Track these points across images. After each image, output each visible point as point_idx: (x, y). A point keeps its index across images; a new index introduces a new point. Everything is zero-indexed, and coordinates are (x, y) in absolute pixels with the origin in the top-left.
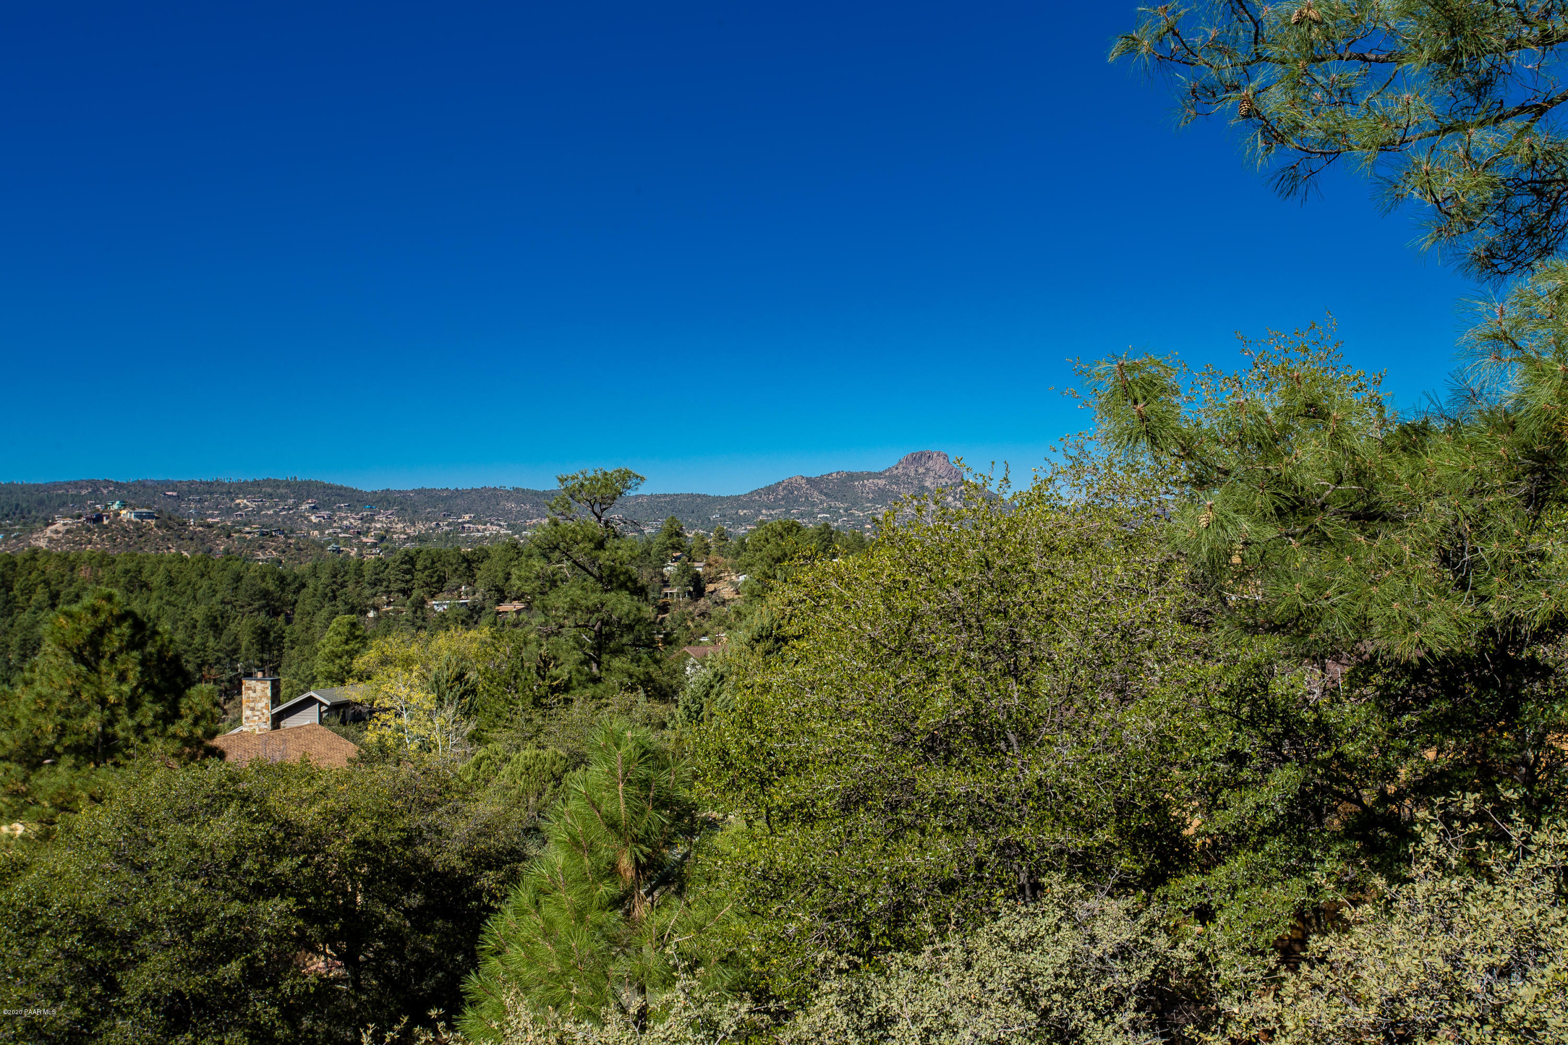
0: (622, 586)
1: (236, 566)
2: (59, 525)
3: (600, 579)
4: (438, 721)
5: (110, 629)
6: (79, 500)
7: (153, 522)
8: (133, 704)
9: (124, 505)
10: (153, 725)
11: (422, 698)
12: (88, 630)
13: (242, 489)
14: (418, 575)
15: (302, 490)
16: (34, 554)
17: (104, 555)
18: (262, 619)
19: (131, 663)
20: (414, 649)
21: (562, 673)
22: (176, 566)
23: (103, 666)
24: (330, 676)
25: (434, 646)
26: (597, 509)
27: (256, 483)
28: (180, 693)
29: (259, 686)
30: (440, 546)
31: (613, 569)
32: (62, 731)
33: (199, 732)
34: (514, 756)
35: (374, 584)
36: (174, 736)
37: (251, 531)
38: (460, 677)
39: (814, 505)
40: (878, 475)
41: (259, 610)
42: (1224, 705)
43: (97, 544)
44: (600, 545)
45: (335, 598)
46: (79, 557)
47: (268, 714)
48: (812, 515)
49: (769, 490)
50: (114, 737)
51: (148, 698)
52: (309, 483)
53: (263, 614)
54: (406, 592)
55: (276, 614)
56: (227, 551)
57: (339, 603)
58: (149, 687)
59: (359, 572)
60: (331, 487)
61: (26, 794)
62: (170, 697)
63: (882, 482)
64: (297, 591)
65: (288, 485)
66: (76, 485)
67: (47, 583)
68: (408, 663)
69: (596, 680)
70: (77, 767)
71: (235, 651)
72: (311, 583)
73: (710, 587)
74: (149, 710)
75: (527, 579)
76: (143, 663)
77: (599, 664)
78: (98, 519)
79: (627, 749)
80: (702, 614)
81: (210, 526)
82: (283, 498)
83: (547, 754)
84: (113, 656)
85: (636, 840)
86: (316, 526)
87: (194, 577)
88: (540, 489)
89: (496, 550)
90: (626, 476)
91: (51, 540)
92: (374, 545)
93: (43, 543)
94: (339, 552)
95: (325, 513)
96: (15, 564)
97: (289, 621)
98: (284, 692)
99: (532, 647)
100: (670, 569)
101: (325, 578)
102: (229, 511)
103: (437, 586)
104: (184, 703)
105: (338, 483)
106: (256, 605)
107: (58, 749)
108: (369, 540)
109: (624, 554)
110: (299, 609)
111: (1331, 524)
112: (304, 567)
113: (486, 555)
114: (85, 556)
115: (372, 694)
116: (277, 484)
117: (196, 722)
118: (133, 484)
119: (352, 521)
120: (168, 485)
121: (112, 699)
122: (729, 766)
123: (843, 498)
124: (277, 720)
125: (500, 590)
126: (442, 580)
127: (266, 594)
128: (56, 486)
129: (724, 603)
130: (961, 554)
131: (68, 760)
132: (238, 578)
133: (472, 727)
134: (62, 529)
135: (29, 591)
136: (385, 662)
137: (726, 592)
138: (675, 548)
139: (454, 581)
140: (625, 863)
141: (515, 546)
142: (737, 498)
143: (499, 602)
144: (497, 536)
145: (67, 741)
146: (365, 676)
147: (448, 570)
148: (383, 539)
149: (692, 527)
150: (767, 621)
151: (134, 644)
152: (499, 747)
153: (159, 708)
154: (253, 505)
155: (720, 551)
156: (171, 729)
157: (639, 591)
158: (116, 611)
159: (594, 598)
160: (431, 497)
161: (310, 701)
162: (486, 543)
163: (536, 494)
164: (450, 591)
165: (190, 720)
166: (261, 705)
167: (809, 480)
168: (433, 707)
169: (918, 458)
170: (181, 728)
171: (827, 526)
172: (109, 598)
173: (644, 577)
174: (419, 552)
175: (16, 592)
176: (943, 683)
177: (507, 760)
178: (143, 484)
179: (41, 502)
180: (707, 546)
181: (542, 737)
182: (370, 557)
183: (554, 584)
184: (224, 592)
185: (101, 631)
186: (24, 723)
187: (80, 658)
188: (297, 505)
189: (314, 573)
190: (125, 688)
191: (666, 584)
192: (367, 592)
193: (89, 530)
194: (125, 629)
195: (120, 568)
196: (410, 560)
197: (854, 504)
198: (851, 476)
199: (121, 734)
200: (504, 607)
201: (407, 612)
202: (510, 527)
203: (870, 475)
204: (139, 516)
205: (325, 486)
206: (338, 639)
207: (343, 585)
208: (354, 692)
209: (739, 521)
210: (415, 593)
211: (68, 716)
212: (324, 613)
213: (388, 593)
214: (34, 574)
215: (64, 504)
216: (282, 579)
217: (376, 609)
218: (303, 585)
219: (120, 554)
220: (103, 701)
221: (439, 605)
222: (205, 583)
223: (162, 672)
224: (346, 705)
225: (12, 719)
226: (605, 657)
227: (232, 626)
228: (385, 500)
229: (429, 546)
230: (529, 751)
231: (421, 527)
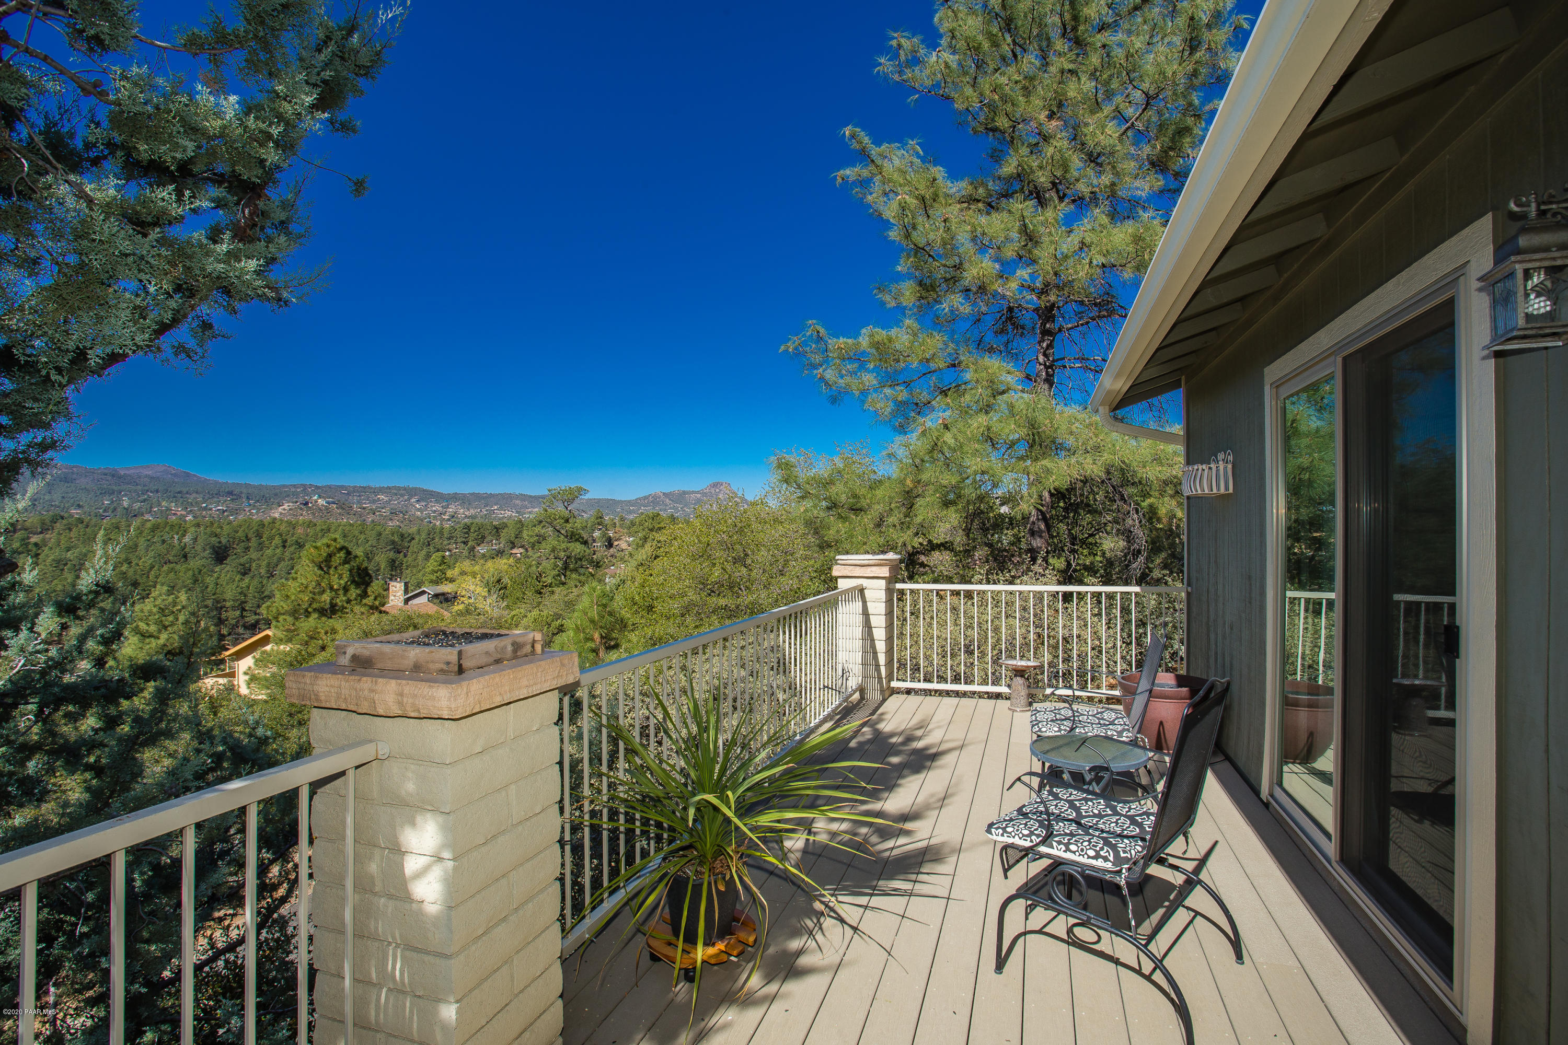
0: (577, 540)
1: (378, 528)
2: (286, 506)
3: (566, 537)
4: (489, 601)
5: (335, 554)
6: (296, 494)
7: (335, 506)
8: (346, 590)
9: (320, 497)
10: (356, 599)
11: (481, 590)
12: (325, 554)
13: (381, 490)
14: (471, 534)
15: (412, 492)
16: (274, 520)
17: (311, 521)
18: (392, 554)
19: (345, 570)
20: (477, 568)
21: (549, 580)
22: (347, 528)
23: (332, 571)
24: (432, 582)
25: (486, 567)
26: (566, 504)
27: (389, 488)
28: (368, 584)
29: (398, 585)
30: (482, 520)
31: (572, 532)
32: (313, 600)
33: (377, 603)
34: (529, 615)
35: (449, 539)
36: (365, 604)
37: (385, 512)
38: (499, 581)
39: (666, 505)
40: (698, 492)
41: (390, 550)
42: (815, 575)
43: (305, 516)
44: (567, 521)
45: (429, 545)
46: (297, 522)
47: (402, 598)
48: (665, 510)
49: (646, 498)
50: (336, 605)
51: (353, 586)
52: (416, 489)
53: (392, 553)
54: (465, 543)
55: (399, 553)
56: (373, 521)
57: (431, 547)
58: (353, 582)
59: (441, 533)
60: (426, 491)
61: (294, 631)
62: (363, 587)
63: (699, 496)
64: (410, 541)
65: (405, 489)
66: (294, 486)
67: (281, 535)
68: (474, 575)
69: (564, 584)
70: (319, 618)
71: (378, 570)
72: (417, 538)
73: (616, 543)
74: (354, 592)
75: (532, 536)
76: (350, 571)
77: (565, 576)
78: (306, 504)
79: (598, 592)
80: (612, 556)
81: (364, 508)
82: (402, 495)
83: (545, 613)
84: (336, 568)
85: (601, 627)
86: (419, 510)
87: (357, 533)
88: (533, 494)
89: (510, 523)
90: (581, 491)
91: (281, 514)
92: (449, 520)
93: (277, 515)
94: (431, 522)
95: (424, 504)
96: (264, 525)
97: (405, 556)
98: (411, 588)
99: (534, 568)
100: (597, 534)
101: (424, 536)
102: (374, 502)
103: (481, 540)
104: (369, 590)
105: (431, 489)
106: (389, 548)
107: (310, 610)
108: (446, 517)
109: (578, 525)
110: (411, 550)
111: (844, 512)
112: (414, 530)
113: (505, 526)
114: (301, 522)
115: (455, 590)
116: (399, 488)
117: (375, 599)
118: (325, 487)
119: (438, 507)
120: (342, 487)
121: (335, 587)
122: (635, 604)
123: (680, 503)
124: (407, 601)
125: (513, 543)
126: (483, 537)
127: (393, 542)
128: (284, 486)
129: (622, 550)
130: (726, 522)
131: (315, 615)
132: (380, 534)
133: (505, 603)
134: (287, 508)
135: (271, 538)
136: (463, 573)
137: (624, 545)
138: (599, 524)
139: (490, 538)
140: (597, 636)
141: (520, 521)
142: (629, 501)
143: (512, 548)
144: (511, 517)
145: (315, 606)
146: (452, 580)
147: (487, 533)
148: (453, 517)
149: (608, 514)
150: (644, 557)
151: (346, 562)
152: (522, 611)
153: (358, 592)
154: (387, 499)
155: (621, 526)
156: (364, 601)
157: (585, 543)
158: (338, 546)
159: (564, 546)
160: (477, 497)
161: (424, 592)
162: (505, 520)
163: (531, 496)
164: (488, 543)
165: (372, 598)
166: (398, 594)
167: (664, 494)
168: (486, 594)
169: (715, 485)
170: (368, 601)
171: (672, 515)
172: (335, 540)
173: (585, 536)
174: (472, 524)
175: (264, 539)
176: (718, 567)
177: (526, 616)
178: (330, 487)
179: (276, 495)
180: (615, 524)
181: (541, 607)
182: (447, 526)
183: (544, 539)
184: (372, 542)
185: (330, 556)
186: (293, 597)
187: (321, 568)
188: (409, 499)
189: (419, 532)
190: (342, 582)
191: (594, 541)
192: (445, 543)
193: (301, 509)
194: (342, 554)
195: (318, 528)
196: (468, 527)
197: (686, 506)
198: (684, 493)
199: (340, 604)
200: (514, 551)
201: (466, 553)
202: (517, 512)
203: (693, 492)
204: (328, 503)
205: (424, 490)
206: (435, 563)
207: (433, 539)
208: (447, 588)
209: (630, 512)
210: (470, 544)
211: (314, 594)
212: (424, 552)
213: (456, 543)
214: (274, 531)
215: (288, 496)
216: (402, 536)
217: (450, 551)
218: (413, 539)
219: (319, 522)
220: (331, 588)
221: (482, 549)
222: (363, 536)
223: (359, 574)
224: (443, 594)
225: (287, 596)
226: (568, 573)
227: (376, 558)
228: (455, 497)
229: (476, 521)
230: (535, 613)
231: (472, 512)
